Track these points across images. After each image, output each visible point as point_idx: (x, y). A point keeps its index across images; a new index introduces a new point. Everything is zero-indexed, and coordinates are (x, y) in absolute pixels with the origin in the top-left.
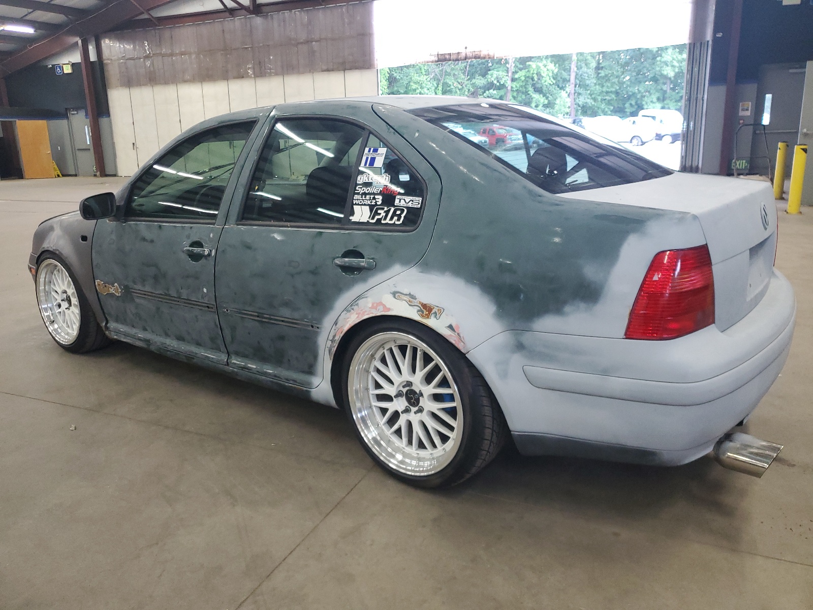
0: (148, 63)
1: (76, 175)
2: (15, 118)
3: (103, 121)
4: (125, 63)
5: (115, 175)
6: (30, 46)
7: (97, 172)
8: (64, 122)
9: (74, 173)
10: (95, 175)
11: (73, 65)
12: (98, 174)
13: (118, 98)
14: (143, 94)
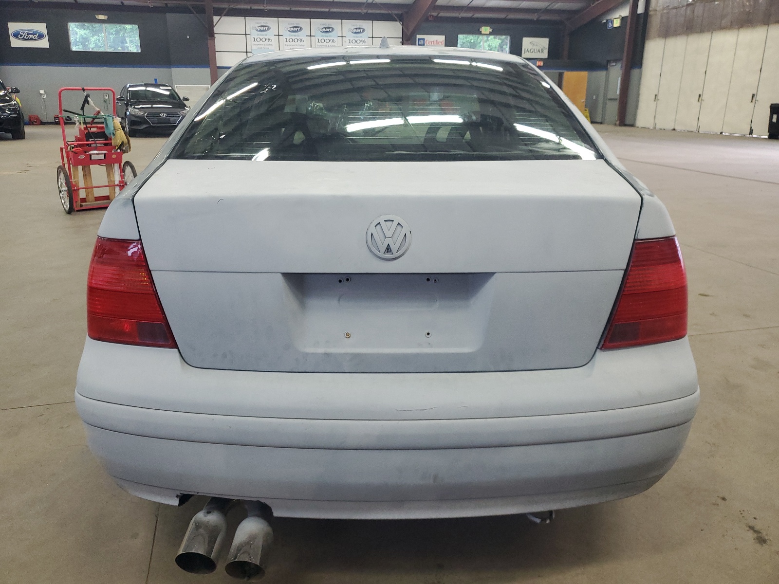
0: (689, 11)
1: (601, 123)
2: (564, 69)
3: (635, 72)
4: (668, 13)
5: (632, 125)
6: (593, 4)
7: (617, 121)
8: (603, 73)
9: (600, 121)
10: (615, 124)
11: (623, 19)
12: (618, 123)
13: (654, 49)
14: (678, 45)
